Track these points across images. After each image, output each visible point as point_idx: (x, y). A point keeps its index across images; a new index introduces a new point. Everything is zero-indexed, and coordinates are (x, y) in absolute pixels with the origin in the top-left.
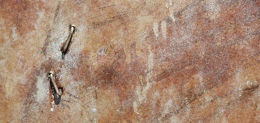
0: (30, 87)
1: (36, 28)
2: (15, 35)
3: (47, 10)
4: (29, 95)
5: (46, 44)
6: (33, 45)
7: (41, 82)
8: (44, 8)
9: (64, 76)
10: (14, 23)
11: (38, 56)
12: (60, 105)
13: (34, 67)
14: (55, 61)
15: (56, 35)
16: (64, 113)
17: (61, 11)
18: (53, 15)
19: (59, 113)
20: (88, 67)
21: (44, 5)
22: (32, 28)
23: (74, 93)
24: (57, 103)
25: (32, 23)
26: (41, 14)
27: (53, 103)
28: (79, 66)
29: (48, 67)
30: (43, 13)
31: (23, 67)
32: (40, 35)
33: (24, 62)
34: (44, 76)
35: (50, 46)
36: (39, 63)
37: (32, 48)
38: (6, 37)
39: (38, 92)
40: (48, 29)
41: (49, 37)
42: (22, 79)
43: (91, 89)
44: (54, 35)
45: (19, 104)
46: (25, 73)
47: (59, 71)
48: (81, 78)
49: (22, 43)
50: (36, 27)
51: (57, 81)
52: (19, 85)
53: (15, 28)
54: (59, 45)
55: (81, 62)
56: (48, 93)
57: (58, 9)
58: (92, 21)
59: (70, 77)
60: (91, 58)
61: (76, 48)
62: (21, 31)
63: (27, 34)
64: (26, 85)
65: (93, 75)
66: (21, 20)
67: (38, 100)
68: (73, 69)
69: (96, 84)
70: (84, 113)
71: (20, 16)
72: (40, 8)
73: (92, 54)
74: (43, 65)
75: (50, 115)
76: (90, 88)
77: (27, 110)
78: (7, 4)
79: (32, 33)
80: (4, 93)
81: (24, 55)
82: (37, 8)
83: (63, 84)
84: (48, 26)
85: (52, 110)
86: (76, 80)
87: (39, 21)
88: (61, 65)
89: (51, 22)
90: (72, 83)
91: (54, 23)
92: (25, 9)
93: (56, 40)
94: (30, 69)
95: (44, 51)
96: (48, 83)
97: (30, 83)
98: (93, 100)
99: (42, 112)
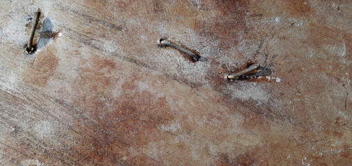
0: (247, 110)
1: (163, 96)
2: (173, 127)
3: (135, 77)
4: (259, 112)
5: (186, 82)
6: (187, 102)
7: (240, 93)
8: (133, 81)
9: (231, 59)
10: (155, 127)
11: (203, 94)
12: (272, 68)
13: (218, 101)
14: (209, 71)
15: (173, 68)
16: (282, 63)
17: (137, 58)
18: (143, 69)
19: (282, 71)
20: (218, 24)
21: (129, 81)
22: (162, 102)
23: (255, 47)
24: (269, 72)
25: (155, 101)
26: (143, 86)
27: (269, 78)
28: (217, 37)
29: (218, 82)
30: (140, 83)
31: (219, 118)
32: (172, 91)
33: (211, 116)
34: (231, 87)
35: (189, 77)
36: (213, 93)
37: (192, 103)
38: (176, 141)
39: (255, 98)
40: (165, 77)
41: (175, 78)
42: (236, 120)
43: (249, 22)
44: (173, 70)
45: (272, 128)
46: (228, 116)
47: (224, 66)
48: (234, 36)
49: (185, 117)
50: (161, 95)
51: (237, 70)
52: (245, 125)
53: (163, 127)
54: (187, 64)
55: (211, 34)
56: (255, 84)
57: (135, 62)
58: (152, 14)
59: (233, 52)
60: (206, 19)
61: (191, 39)
62: (167, 118)
63: (172, 108)
64: (245, 115)
65: (229, 18)
66: (150, 117)
67: (266, 99)
68: (221, 46)
69: (242, 14)
70: (282, 34)
71: (145, 118)
72: (133, 87)
73: (199, 17)
74: (215, 88)
75: (286, 83)
76: (248, 24)
77: (281, 117)
78: (126, 137)
79: (170, 101)
80: (257, 148)
81: (202, 116)
82: (134, 91)
83: (242, 62)
84: (160, 77)
85: (278, 80)
86: (236, 43)
87: (152, 91)
88: (215, 62)
89: (154, 73)
90: (240, 49)
91: (155, 68)
92: (134, 110)
93: (179, 67)
94: (221, 108)
95: (195, 86)
96: (242, 83)
97: (242, 109)
98: (264, 21)
99: (282, 94)
